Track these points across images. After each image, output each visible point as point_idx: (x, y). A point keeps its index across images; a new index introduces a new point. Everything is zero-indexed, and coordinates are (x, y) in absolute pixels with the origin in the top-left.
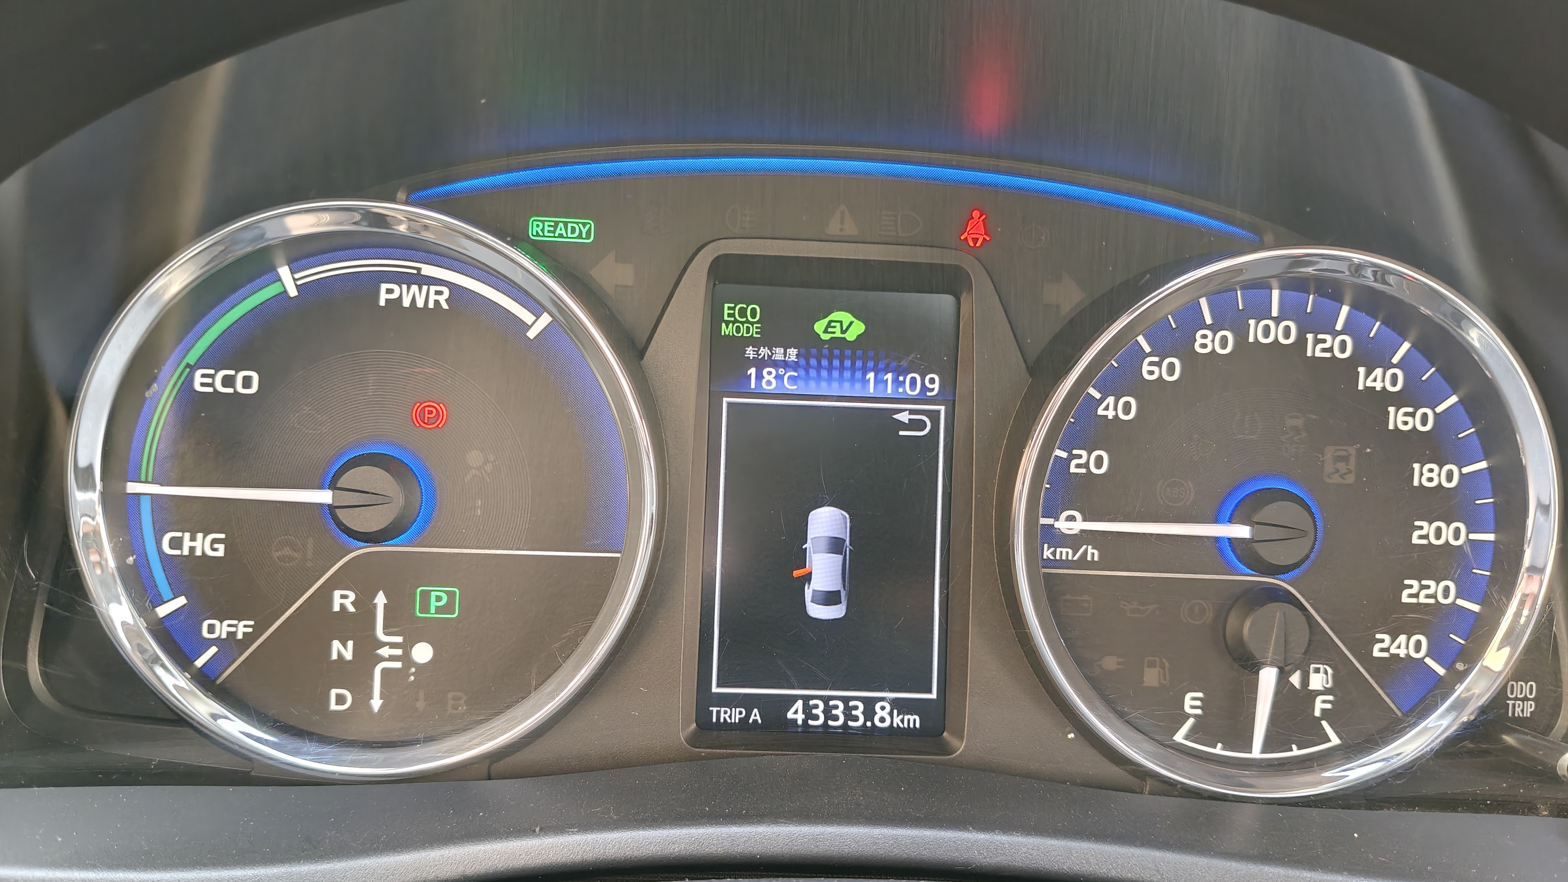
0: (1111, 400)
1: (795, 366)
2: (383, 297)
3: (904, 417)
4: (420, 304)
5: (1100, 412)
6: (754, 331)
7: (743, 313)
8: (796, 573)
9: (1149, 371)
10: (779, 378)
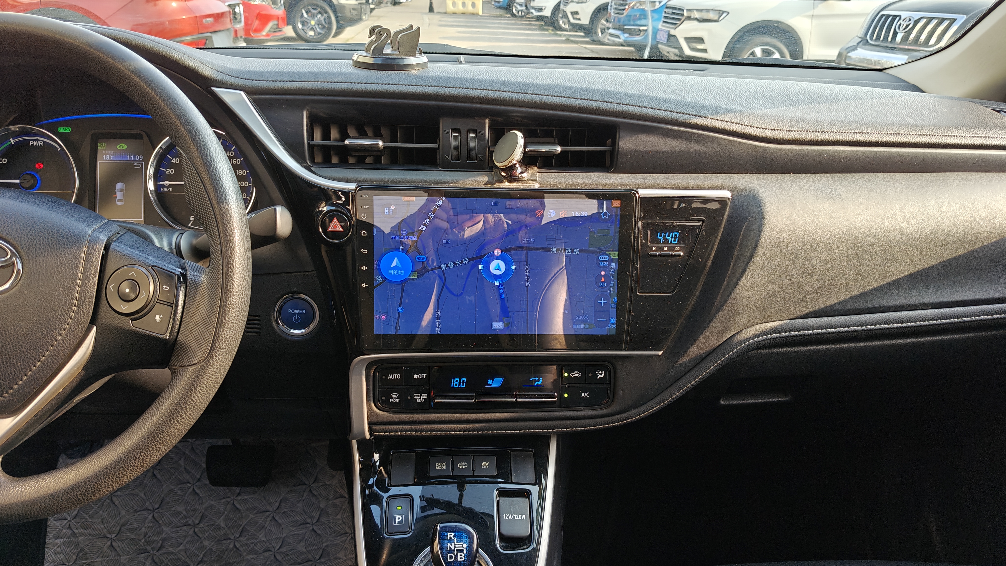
0: (174, 159)
1: (113, 155)
2: (30, 144)
3: (136, 164)
4: (37, 145)
5: (171, 161)
6: (104, 148)
8: (114, 196)
10: (110, 157)
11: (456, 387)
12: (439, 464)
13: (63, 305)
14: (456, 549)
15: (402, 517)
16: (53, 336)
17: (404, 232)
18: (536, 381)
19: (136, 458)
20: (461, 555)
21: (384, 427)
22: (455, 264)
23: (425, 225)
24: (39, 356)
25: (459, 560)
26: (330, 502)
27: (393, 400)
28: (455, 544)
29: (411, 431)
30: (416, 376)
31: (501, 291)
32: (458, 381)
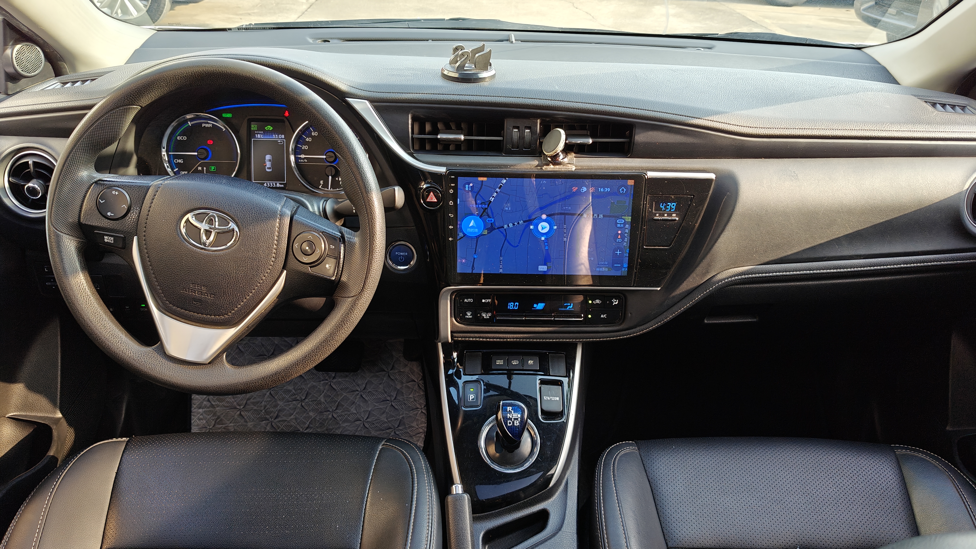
0: (308, 138)
1: (263, 134)
2: (203, 126)
3: (279, 141)
4: (208, 127)
5: (306, 140)
6: (256, 129)
7: (254, 126)
8: (264, 165)
9: (313, 134)
10: (260, 136)
11: (511, 308)
12: (498, 361)
13: (266, 257)
14: (513, 418)
15: (474, 396)
16: (260, 277)
17: (479, 202)
18: (568, 306)
19: (316, 355)
20: (516, 422)
21: (461, 335)
22: (514, 225)
23: (493, 197)
24: (251, 289)
25: (515, 425)
26: (404, 385)
27: (467, 317)
28: (512, 415)
29: (480, 337)
30: (483, 301)
31: (546, 244)
32: (513, 305)
